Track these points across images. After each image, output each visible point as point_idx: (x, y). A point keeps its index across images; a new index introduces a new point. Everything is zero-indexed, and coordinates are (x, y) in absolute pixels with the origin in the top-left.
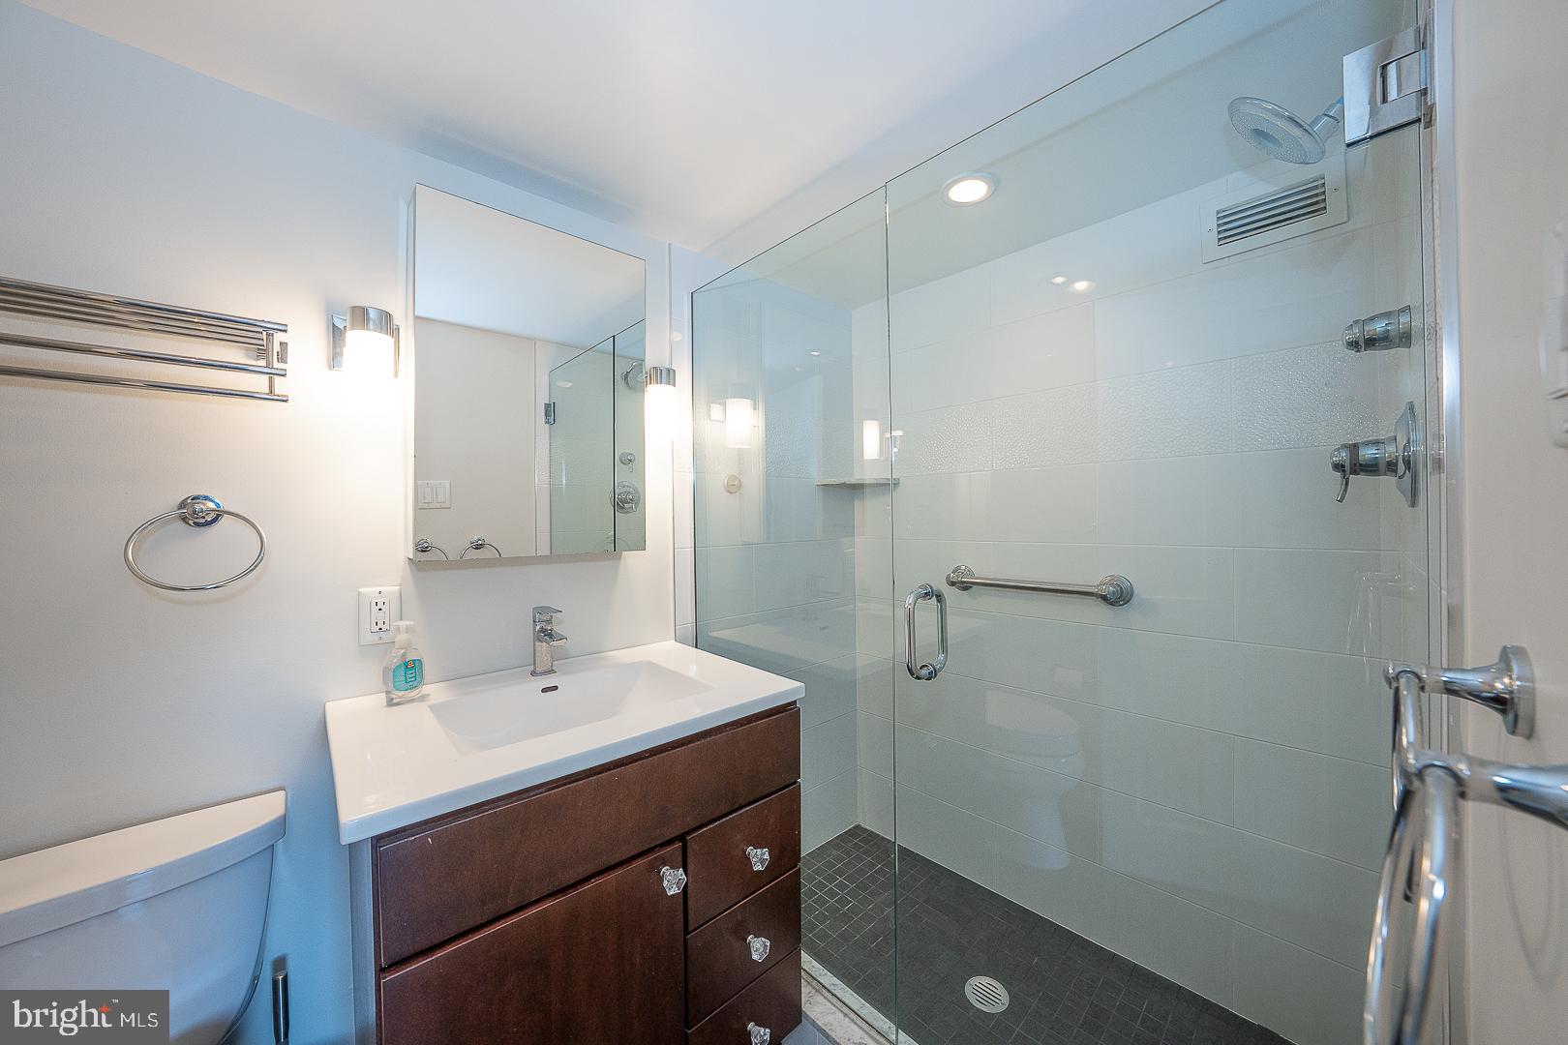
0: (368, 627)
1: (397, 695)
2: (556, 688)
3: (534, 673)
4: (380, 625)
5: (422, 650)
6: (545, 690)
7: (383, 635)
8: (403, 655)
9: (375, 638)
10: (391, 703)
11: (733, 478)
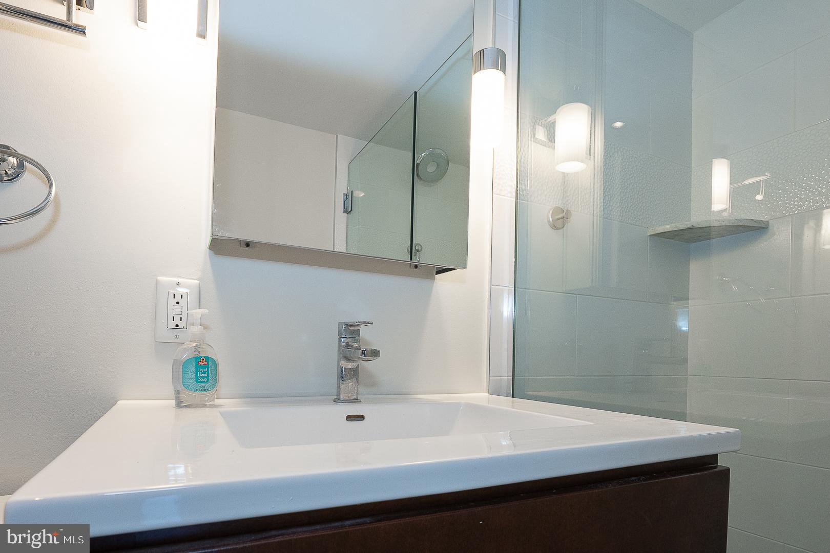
0: (164, 321)
1: (187, 396)
2: (361, 417)
3: (337, 400)
4: (177, 321)
5: (217, 350)
6: (350, 418)
7: (177, 331)
8: (197, 348)
9: (170, 336)
10: (179, 404)
11: (557, 210)
